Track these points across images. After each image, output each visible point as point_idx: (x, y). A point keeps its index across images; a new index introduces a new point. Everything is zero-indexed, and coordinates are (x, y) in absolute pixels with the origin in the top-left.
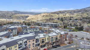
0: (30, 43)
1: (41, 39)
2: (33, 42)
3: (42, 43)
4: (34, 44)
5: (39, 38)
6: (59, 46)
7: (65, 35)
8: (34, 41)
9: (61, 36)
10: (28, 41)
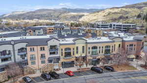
0: (33, 53)
1: (64, 47)
2: (42, 52)
3: (65, 56)
4: (45, 57)
5: (58, 45)
6: (110, 69)
7: (135, 43)
8: (43, 49)
9: (123, 47)
10: (28, 48)
